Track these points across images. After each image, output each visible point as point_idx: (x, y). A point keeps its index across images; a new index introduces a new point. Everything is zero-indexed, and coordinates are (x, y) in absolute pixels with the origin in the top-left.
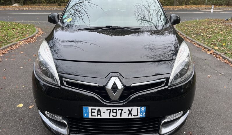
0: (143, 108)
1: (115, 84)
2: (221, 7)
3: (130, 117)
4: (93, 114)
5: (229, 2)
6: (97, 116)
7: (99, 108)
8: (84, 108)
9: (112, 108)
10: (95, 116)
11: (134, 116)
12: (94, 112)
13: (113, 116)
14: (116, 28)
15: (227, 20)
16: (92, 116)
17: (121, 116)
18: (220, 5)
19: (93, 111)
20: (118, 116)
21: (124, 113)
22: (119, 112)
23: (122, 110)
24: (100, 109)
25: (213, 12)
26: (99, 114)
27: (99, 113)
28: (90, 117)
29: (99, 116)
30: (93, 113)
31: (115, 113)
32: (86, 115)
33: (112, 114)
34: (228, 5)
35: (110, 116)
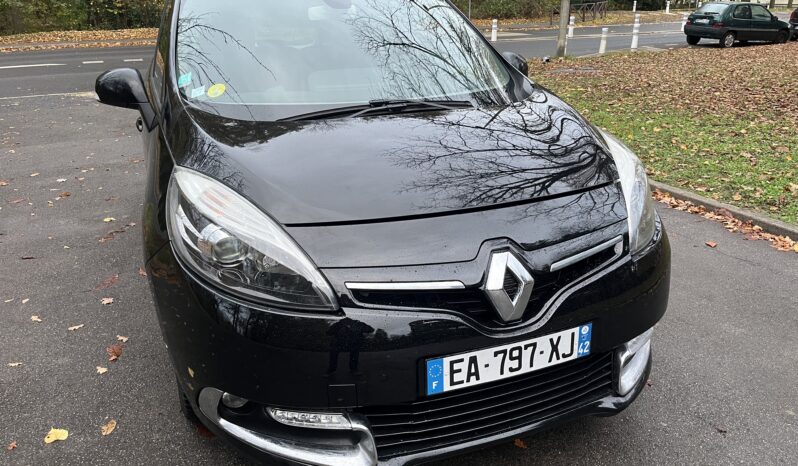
0: (586, 329)
1: (509, 272)
2: (511, 22)
3: (555, 362)
4: (457, 377)
5: (531, 7)
6: (468, 380)
7: (473, 354)
8: (431, 365)
9: (508, 347)
10: (462, 382)
11: (564, 356)
12: (459, 371)
13: (511, 370)
14: (405, 105)
15: (548, 61)
16: (452, 383)
17: (531, 365)
18: (508, 16)
19: (456, 366)
20: (526, 369)
21: (540, 355)
22: (526, 354)
23: (534, 345)
24: (475, 357)
25: (498, 38)
26: (473, 374)
27: (473, 370)
28: (447, 387)
29: (473, 378)
30: (455, 375)
31: (517, 361)
32: (434, 385)
33: (509, 364)
34: (528, 14)
35: (502, 373)
